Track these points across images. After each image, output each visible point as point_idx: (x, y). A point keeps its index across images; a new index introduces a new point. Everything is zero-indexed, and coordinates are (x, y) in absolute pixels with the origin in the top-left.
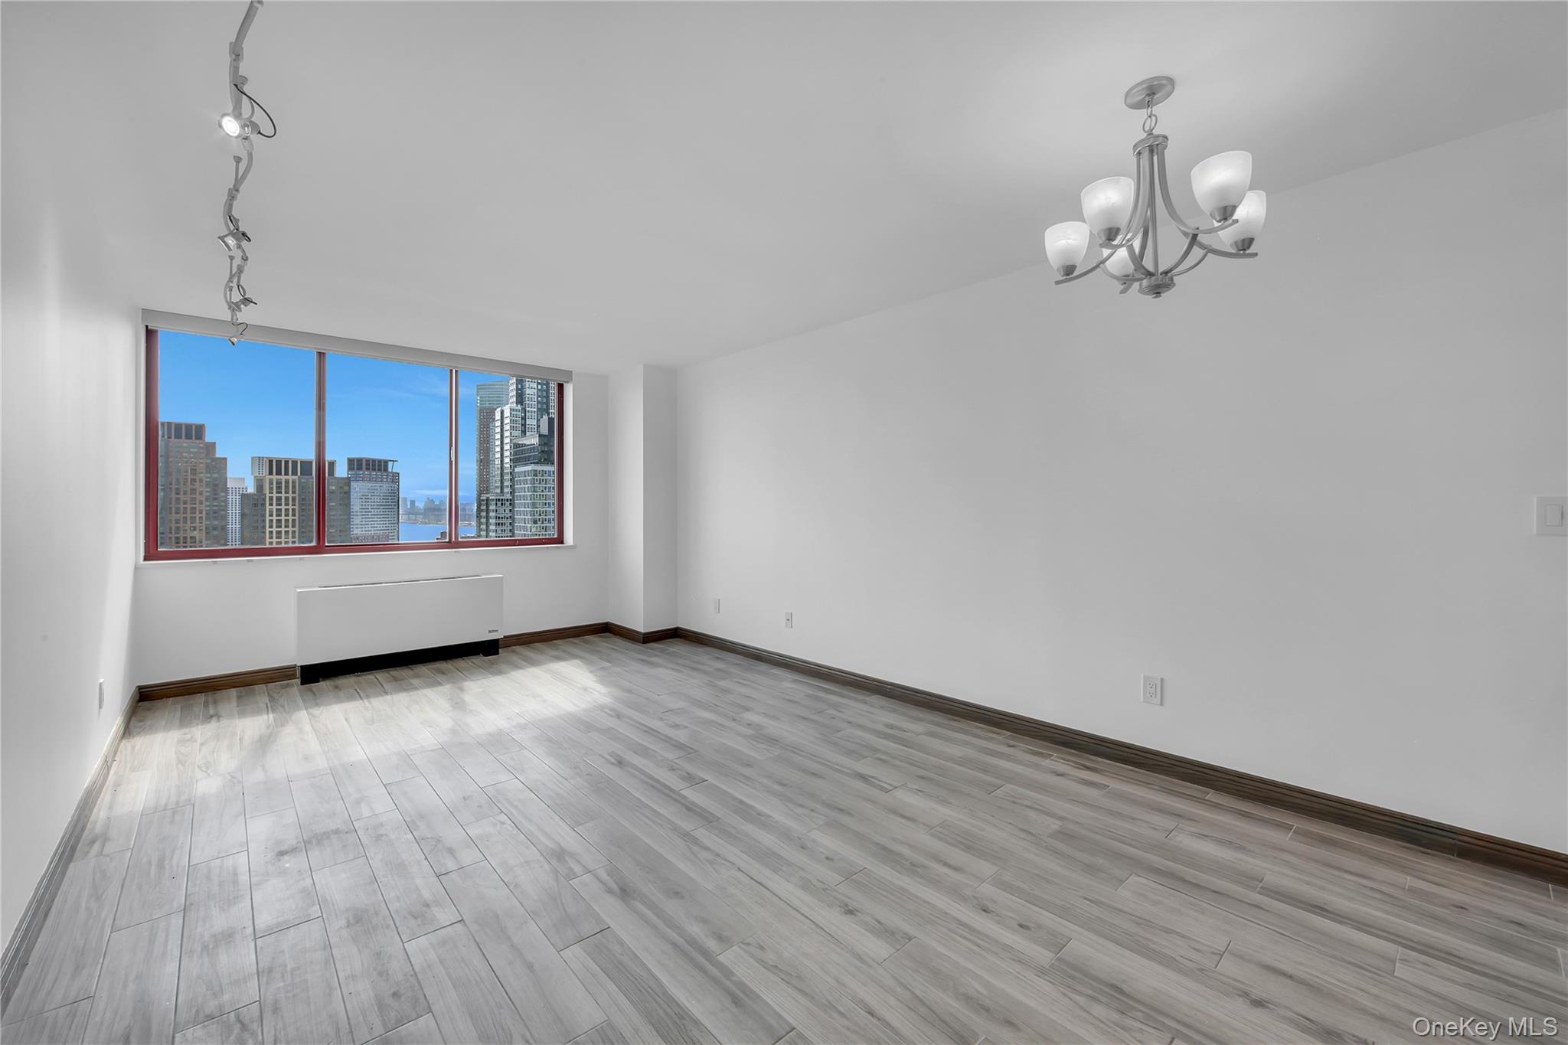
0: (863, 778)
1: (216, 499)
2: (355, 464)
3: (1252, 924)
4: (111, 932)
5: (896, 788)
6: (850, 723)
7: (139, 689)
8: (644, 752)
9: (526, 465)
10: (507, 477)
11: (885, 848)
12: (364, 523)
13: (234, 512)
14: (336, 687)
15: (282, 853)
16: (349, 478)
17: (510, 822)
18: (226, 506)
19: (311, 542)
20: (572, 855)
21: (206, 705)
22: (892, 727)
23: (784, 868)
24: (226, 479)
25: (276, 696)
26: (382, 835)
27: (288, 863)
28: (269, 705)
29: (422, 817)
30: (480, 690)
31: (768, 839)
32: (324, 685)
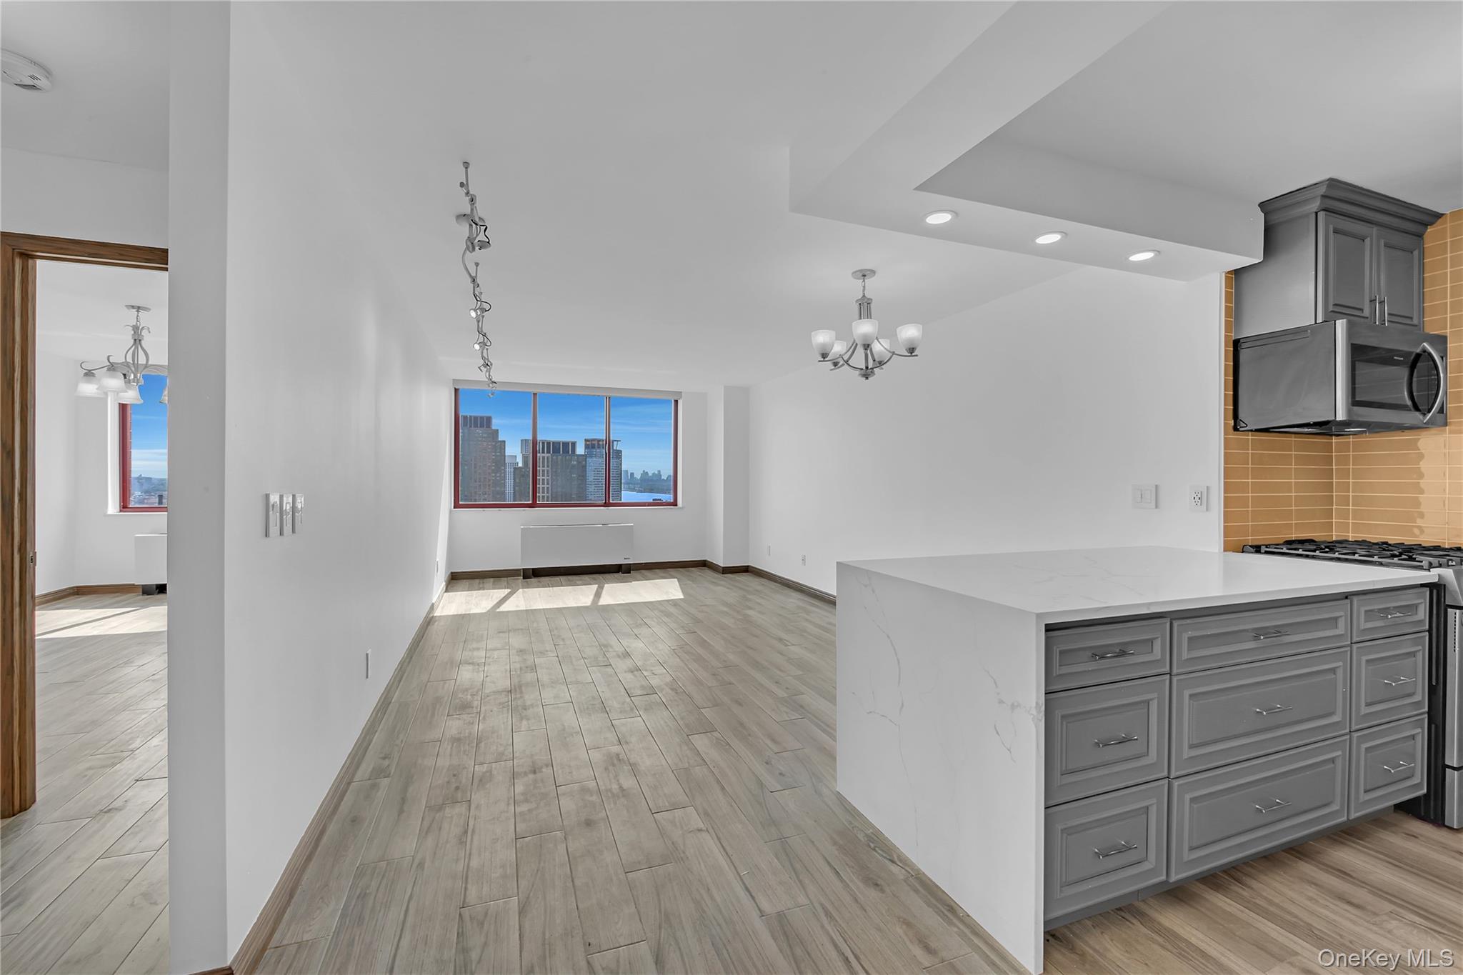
0: (780, 640)
1: (498, 471)
2: (589, 444)
5: (793, 645)
7: (451, 572)
13: (509, 481)
14: (539, 582)
15: (500, 632)
16: (585, 455)
18: (505, 477)
19: (529, 501)
21: (479, 583)
24: (505, 456)
25: (511, 581)
26: (538, 631)
27: (501, 634)
28: (507, 585)
29: (557, 628)
32: (534, 580)
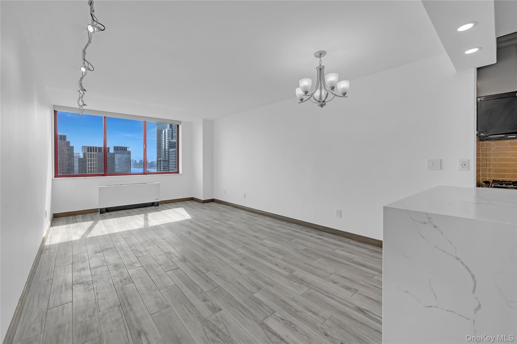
0: (256, 237)
1: (70, 160)
2: (116, 148)
3: (344, 268)
4: (54, 268)
5: (264, 239)
6: (257, 224)
7: (54, 214)
8: (197, 231)
9: (173, 149)
10: (167, 153)
11: (256, 252)
12: (119, 168)
13: (76, 164)
14: (110, 215)
15: (96, 252)
16: (114, 153)
17: (157, 246)
18: (74, 162)
20: (172, 253)
21: (73, 219)
22: (269, 225)
23: (228, 256)
24: (73, 153)
25: (93, 217)
26: (122, 249)
27: (98, 254)
28: (91, 219)
29: (133, 245)
30: (152, 215)
31: (225, 250)
32: (107, 214)
